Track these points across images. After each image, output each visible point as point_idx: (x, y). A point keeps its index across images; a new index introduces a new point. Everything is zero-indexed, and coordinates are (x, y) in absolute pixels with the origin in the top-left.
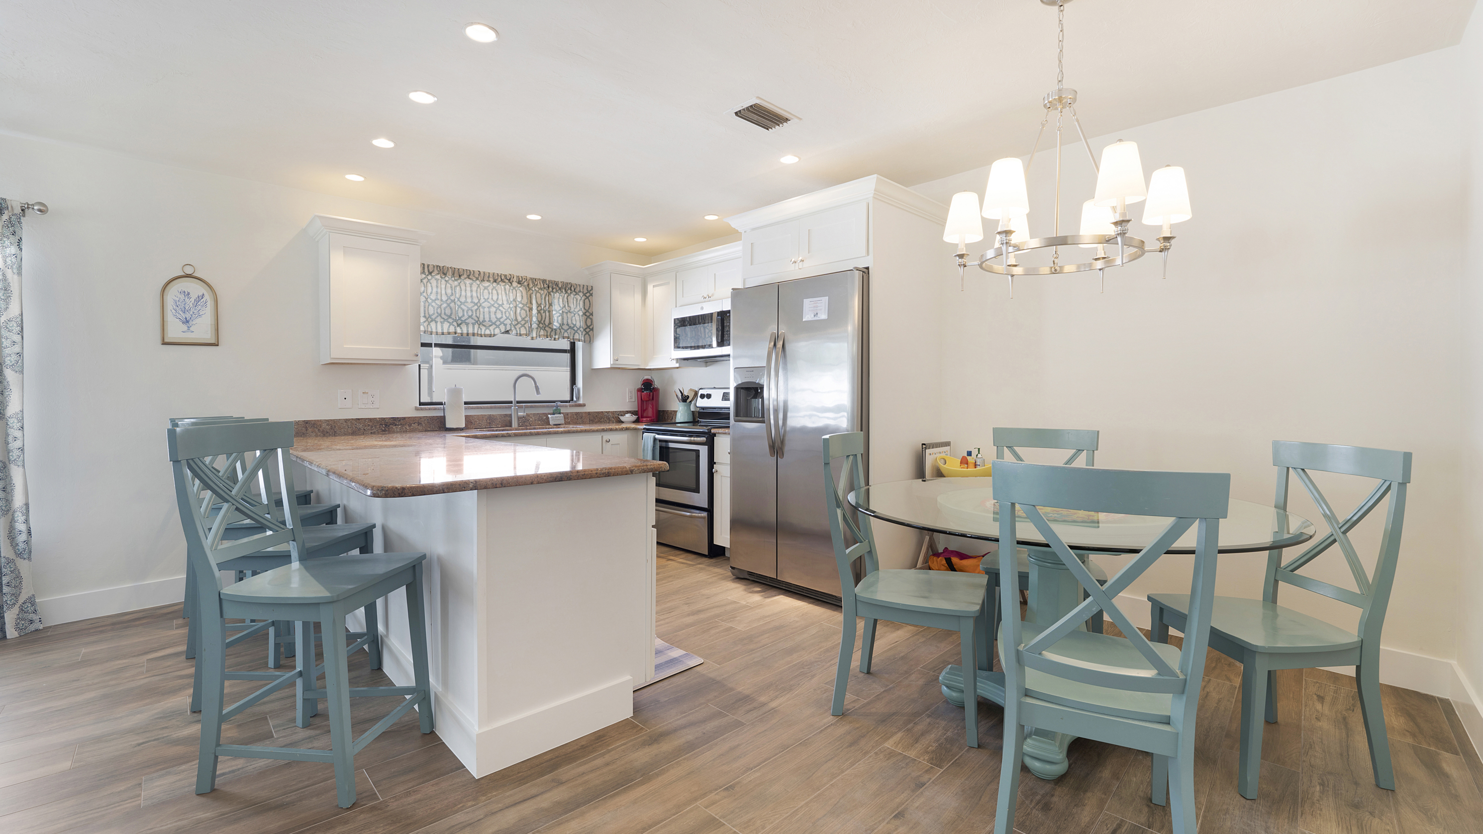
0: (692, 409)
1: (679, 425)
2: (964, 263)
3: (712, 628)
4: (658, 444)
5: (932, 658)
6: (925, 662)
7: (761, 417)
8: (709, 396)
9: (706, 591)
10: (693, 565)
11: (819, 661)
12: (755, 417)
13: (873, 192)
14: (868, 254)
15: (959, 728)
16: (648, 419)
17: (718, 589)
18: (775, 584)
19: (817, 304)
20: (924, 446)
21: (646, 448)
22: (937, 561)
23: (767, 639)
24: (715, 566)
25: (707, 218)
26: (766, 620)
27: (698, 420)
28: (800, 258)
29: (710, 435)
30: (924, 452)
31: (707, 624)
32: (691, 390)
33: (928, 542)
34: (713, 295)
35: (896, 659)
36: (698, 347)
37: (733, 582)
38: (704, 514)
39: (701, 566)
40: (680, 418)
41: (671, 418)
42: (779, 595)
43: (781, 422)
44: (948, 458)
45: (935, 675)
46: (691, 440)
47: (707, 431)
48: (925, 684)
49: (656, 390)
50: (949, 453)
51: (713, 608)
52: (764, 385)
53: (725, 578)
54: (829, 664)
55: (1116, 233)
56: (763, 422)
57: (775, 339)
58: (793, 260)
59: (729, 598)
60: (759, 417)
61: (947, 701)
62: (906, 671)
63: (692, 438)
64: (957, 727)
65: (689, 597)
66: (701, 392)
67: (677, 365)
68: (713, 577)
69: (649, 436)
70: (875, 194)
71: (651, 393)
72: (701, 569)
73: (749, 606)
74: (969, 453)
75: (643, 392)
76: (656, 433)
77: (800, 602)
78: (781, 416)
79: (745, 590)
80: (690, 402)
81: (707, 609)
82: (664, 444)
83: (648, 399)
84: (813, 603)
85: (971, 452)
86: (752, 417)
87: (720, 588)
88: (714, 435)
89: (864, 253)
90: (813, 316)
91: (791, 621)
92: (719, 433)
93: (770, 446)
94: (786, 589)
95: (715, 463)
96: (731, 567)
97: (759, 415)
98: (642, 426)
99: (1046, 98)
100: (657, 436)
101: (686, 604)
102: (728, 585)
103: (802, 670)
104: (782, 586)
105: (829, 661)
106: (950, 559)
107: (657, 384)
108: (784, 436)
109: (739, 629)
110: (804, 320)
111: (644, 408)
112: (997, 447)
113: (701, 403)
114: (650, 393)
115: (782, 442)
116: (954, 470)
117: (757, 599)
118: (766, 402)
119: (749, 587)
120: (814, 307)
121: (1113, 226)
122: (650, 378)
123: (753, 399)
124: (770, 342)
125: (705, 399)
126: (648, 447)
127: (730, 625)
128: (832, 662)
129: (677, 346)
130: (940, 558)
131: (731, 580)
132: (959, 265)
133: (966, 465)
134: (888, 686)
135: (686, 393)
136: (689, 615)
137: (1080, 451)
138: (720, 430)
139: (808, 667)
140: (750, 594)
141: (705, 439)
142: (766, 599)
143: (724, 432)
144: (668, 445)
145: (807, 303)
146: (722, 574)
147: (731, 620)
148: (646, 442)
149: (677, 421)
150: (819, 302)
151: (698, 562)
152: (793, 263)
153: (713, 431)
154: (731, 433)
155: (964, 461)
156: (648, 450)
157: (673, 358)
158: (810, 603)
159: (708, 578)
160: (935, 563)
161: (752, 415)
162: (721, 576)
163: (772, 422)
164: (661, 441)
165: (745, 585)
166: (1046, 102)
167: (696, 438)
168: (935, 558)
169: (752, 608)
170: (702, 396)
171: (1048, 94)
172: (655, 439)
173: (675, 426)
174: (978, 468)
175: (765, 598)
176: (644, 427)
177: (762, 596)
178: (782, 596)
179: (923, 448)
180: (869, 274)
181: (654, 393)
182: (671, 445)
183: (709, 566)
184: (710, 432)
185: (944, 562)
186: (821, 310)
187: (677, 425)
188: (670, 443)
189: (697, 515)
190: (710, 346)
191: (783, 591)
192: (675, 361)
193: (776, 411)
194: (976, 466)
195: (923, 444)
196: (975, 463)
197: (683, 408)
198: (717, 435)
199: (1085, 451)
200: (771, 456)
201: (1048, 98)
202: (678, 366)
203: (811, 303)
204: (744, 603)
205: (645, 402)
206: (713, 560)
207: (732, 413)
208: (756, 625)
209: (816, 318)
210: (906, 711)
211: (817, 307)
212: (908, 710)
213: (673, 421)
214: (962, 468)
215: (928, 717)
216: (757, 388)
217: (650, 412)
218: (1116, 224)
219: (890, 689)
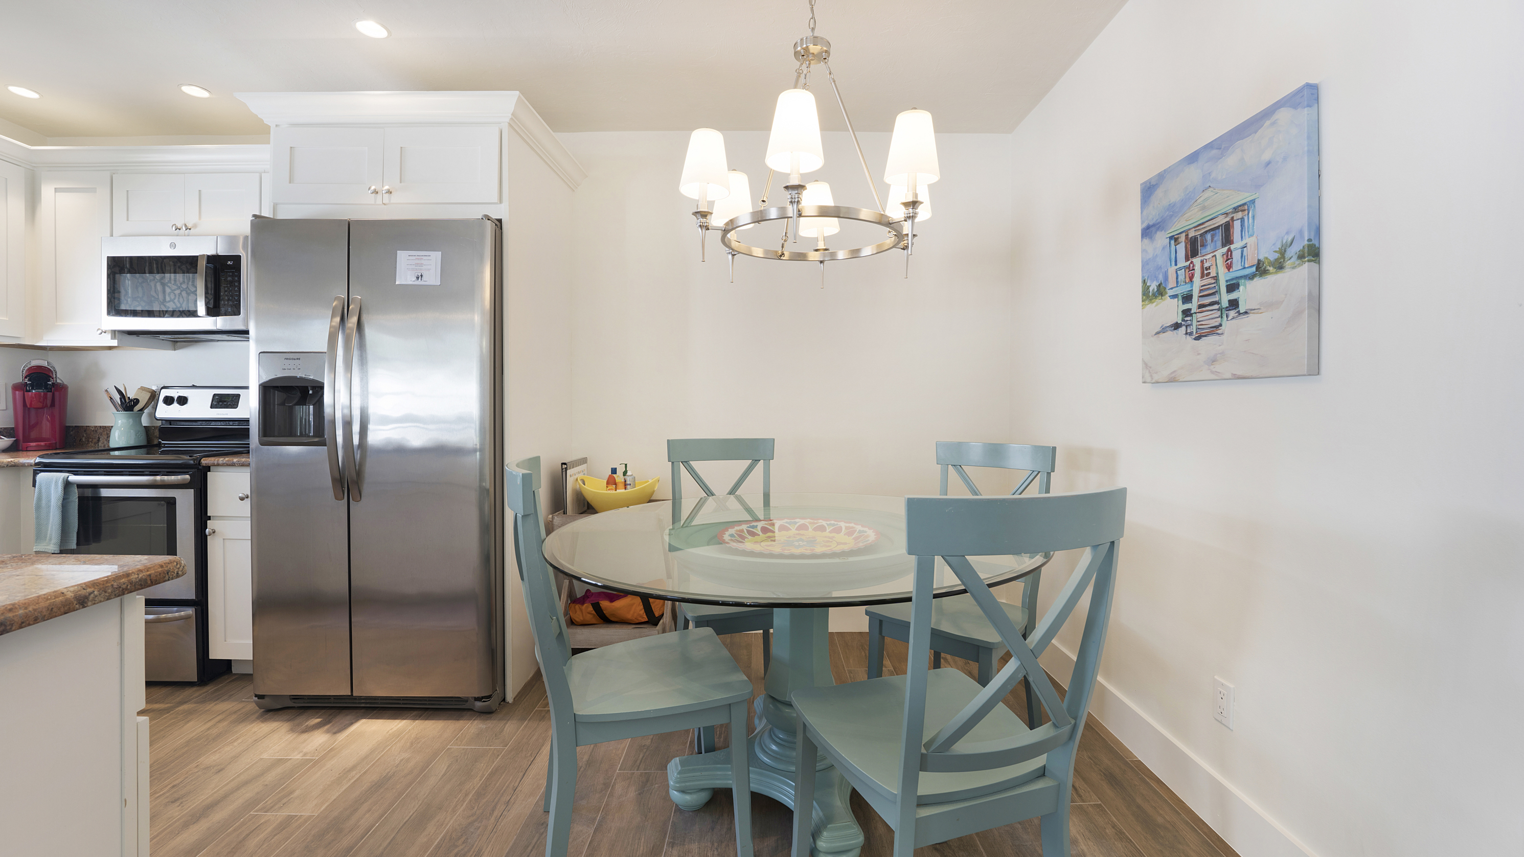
0: (145, 421)
1: (117, 453)
2: (707, 224)
3: (248, 835)
4: (75, 494)
5: (624, 749)
6: (621, 759)
7: (314, 436)
8: (183, 401)
9: (211, 758)
10: (167, 710)
11: (475, 821)
12: (301, 435)
13: (510, 115)
14: (501, 200)
15: (716, 844)
16: (42, 444)
17: (235, 744)
18: (346, 703)
19: (423, 262)
20: (564, 466)
21: (44, 502)
22: (581, 610)
23: (367, 815)
24: (217, 698)
25: (186, 89)
26: (353, 777)
27: (160, 443)
28: (386, 187)
29: (198, 469)
30: (564, 473)
31: (235, 830)
32: (143, 389)
33: (568, 588)
34: (195, 226)
35: (582, 769)
36: (150, 314)
37: (263, 722)
38: (190, 611)
39: (185, 707)
40: (117, 439)
41: (95, 440)
42: (357, 720)
43: (356, 440)
44: (586, 478)
45: (642, 773)
46: (156, 481)
47: (192, 462)
48: (640, 794)
49: (61, 389)
50: (586, 472)
51: (238, 788)
52: (323, 384)
53: (245, 718)
54: (492, 819)
55: (906, 215)
56: (323, 444)
57: (343, 308)
58: (373, 188)
59: (265, 756)
60: (309, 436)
61: (678, 810)
62: (604, 784)
63: (158, 478)
64: (713, 844)
65: (175, 783)
66: (164, 393)
67: (114, 343)
68: (219, 721)
69: (52, 480)
70: (511, 119)
71: (49, 395)
72: (190, 713)
73: (312, 760)
74: (614, 471)
75: (29, 391)
76: (68, 472)
77: (397, 721)
78: (356, 428)
79: (292, 730)
80: (142, 410)
81: (225, 797)
82: (89, 493)
83: (40, 405)
84: (420, 717)
85: (616, 468)
86: (295, 436)
87: (240, 741)
88: (208, 469)
89: (495, 199)
90: (415, 279)
91: (397, 762)
92: (214, 465)
93: (334, 480)
94: (368, 705)
95: (209, 518)
96: (256, 696)
97: (310, 432)
98: (32, 459)
99: (799, 43)
100: (72, 478)
101: (172, 802)
102: (255, 729)
103: (456, 851)
104: (359, 703)
105: (491, 814)
106: (598, 604)
107: (62, 376)
108: (362, 464)
109: (306, 814)
110: (397, 283)
111: (33, 422)
112: (673, 463)
113: (164, 412)
114: (45, 395)
115: (359, 473)
116: (599, 493)
117: (321, 741)
118: (328, 410)
119: (297, 721)
120: (417, 265)
121: (903, 207)
122: (45, 364)
123: (297, 407)
124: (333, 316)
125: (175, 405)
126: (49, 501)
127: (284, 813)
128: (496, 813)
129: (115, 307)
130: (585, 605)
131: (258, 718)
132: (700, 226)
133: (614, 486)
134: (595, 819)
135: (131, 394)
136: (186, 825)
137: (756, 461)
138: (221, 460)
139: (463, 839)
140: (305, 736)
141: (188, 477)
142: (338, 735)
143: (230, 463)
144: (99, 492)
145: (404, 258)
146: (235, 712)
147: (285, 801)
148: (43, 491)
149: (113, 445)
150: (425, 258)
151: (178, 699)
152: (372, 193)
153: (205, 461)
154: (253, 465)
155: (611, 482)
156: (49, 507)
157: (104, 329)
158: (415, 718)
159: (209, 729)
160: (579, 612)
161: (296, 431)
162: (234, 717)
163: (340, 439)
164: (80, 486)
165: (288, 720)
166: (799, 48)
167: (166, 478)
168: (577, 606)
169: (316, 763)
170: (169, 401)
171: (802, 40)
172: (67, 485)
173: (107, 456)
174: (629, 489)
175: (335, 733)
176: (38, 460)
177: (328, 732)
178: (364, 720)
179: (562, 469)
180: (501, 229)
181: (57, 394)
182: (105, 493)
183: (203, 701)
184: (200, 463)
185: (591, 609)
186: (429, 270)
187: (112, 453)
188: (102, 490)
189: (170, 615)
190: (193, 314)
191: (362, 711)
192: (109, 336)
193: (348, 424)
194: (625, 485)
195: (563, 464)
196: (625, 482)
197: (125, 421)
198: (211, 468)
199: (762, 461)
200: (336, 498)
201: (802, 44)
202: (116, 345)
203: (411, 258)
204: (299, 757)
205: (33, 412)
206: (209, 689)
207: (254, 428)
208: (337, 794)
209: (419, 282)
210: (641, 852)
211: (421, 265)
212: (642, 848)
213: (101, 446)
214: (609, 490)
215: (672, 847)
216: (307, 387)
217: (46, 428)
218: (906, 205)
219: (600, 825)
